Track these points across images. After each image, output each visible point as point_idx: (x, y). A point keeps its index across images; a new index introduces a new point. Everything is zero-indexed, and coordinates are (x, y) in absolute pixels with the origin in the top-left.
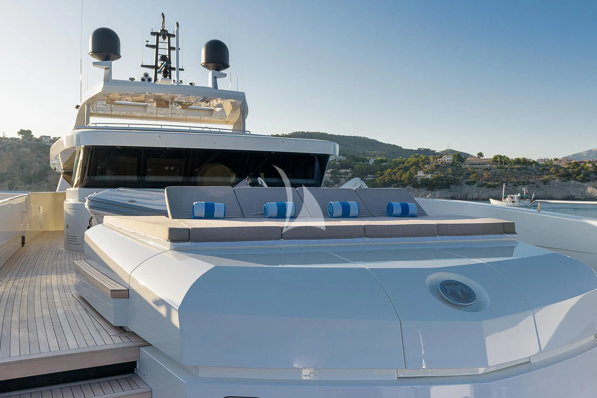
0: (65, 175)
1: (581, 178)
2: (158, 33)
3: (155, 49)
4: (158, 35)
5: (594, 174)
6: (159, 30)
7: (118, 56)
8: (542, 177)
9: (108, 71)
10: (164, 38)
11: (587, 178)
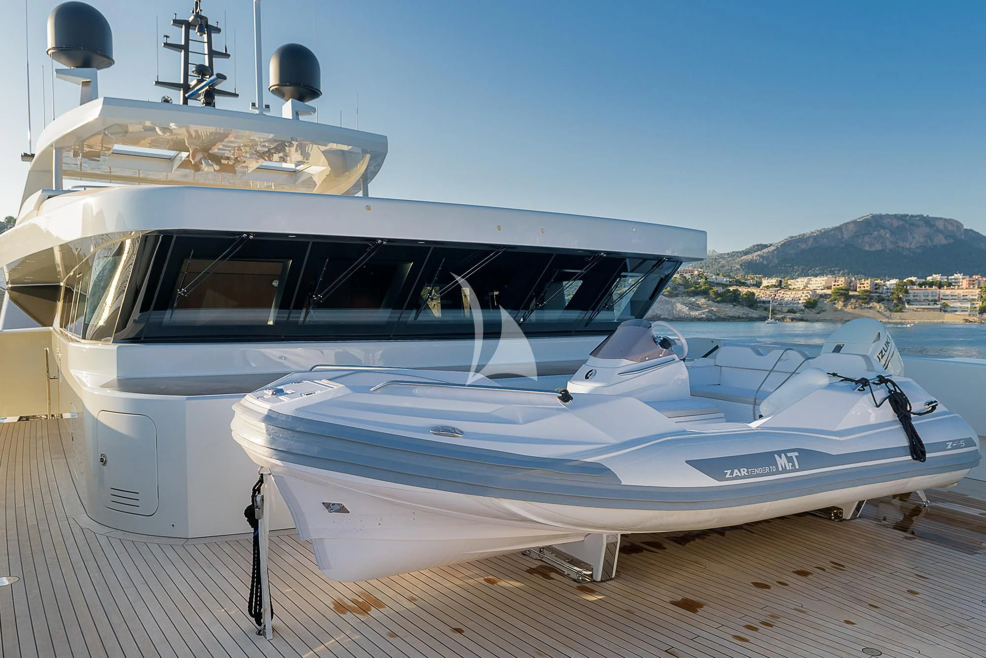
0: (15, 294)
1: (668, 291)
2: (188, 21)
3: (181, 52)
4: (188, 26)
5: (683, 287)
6: (190, 17)
7: (108, 61)
8: (619, 290)
9: (88, 89)
10: (201, 31)
11: (675, 292)
